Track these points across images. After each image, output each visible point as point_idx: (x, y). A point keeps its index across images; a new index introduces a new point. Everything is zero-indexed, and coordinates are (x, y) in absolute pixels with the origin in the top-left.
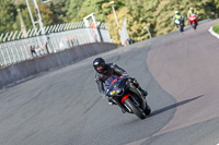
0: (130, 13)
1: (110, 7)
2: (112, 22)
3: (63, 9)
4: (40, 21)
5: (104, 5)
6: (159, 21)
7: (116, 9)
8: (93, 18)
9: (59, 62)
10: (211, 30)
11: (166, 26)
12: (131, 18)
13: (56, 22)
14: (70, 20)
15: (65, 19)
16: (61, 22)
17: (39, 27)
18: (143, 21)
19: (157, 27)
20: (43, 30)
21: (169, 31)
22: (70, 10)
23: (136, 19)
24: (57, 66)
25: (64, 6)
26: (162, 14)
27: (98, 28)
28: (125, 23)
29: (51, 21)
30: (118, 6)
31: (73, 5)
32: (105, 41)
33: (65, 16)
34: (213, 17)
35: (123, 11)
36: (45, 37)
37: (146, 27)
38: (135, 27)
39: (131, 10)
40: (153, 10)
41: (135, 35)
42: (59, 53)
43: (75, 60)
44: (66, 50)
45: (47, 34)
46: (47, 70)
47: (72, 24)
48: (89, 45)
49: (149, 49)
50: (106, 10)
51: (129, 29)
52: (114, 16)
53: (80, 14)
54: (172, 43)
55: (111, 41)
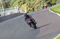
0: (27, 5)
1: (22, 3)
2: (22, 7)
3: (9, 4)
4: (2, 7)
5: (20, 3)
6: (35, 7)
7: (23, 4)
8: (17, 6)
9: (8, 18)
10: (49, 10)
11: (37, 8)
12: (27, 6)
13: (7, 7)
14: (11, 7)
15: (9, 7)
16: (8, 7)
17: (2, 9)
18: (31, 7)
19: (35, 9)
20: (3, 9)
21: (38, 10)
22: (11, 4)
23: (29, 7)
24: (7, 19)
25: (9, 3)
26: (36, 5)
27: (19, 9)
28: (26, 8)
29: (5, 7)
30: (24, 3)
31: (11, 3)
32: (20, 12)
33: (9, 6)
34: (50, 6)
35: (25, 4)
36: (4, 12)
37: (32, 9)
38: (29, 9)
39: (28, 4)
40: (34, 4)
41: (29, 11)
42: (8, 16)
43: (12, 18)
44: (10, 15)
45: (4, 11)
46: (4, 20)
47: (11, 8)
48: (16, 14)
49: (32, 15)
50: (21, 4)
51: (27, 9)
52: (23, 6)
53: (13, 5)
54: (38, 13)
55: (22, 13)
